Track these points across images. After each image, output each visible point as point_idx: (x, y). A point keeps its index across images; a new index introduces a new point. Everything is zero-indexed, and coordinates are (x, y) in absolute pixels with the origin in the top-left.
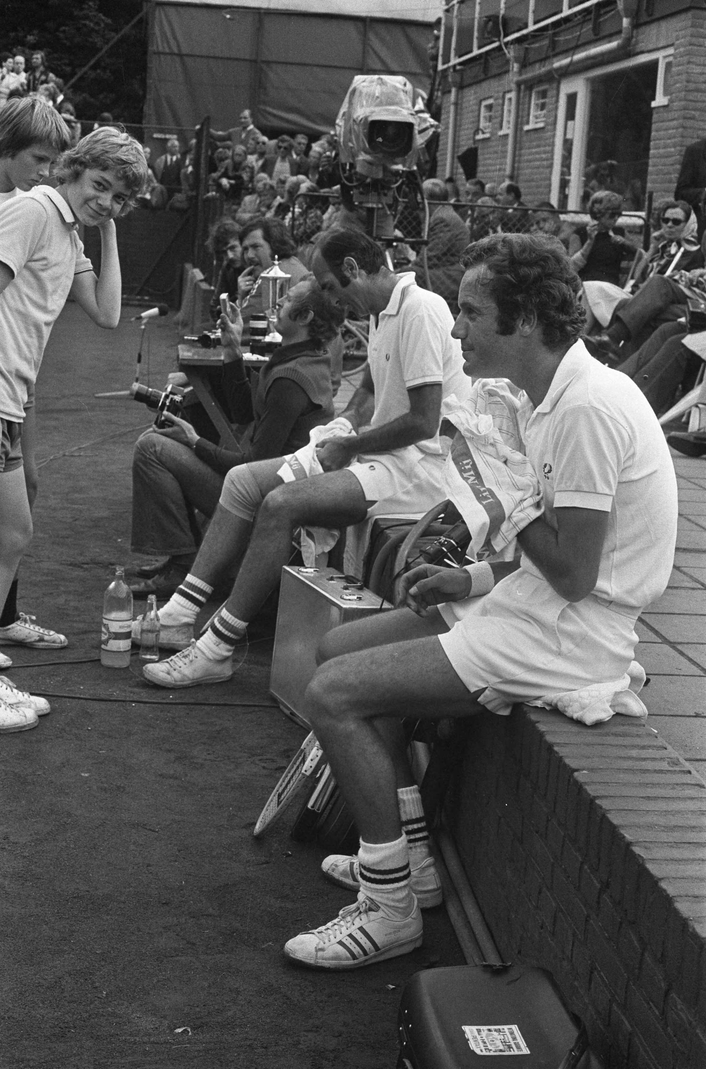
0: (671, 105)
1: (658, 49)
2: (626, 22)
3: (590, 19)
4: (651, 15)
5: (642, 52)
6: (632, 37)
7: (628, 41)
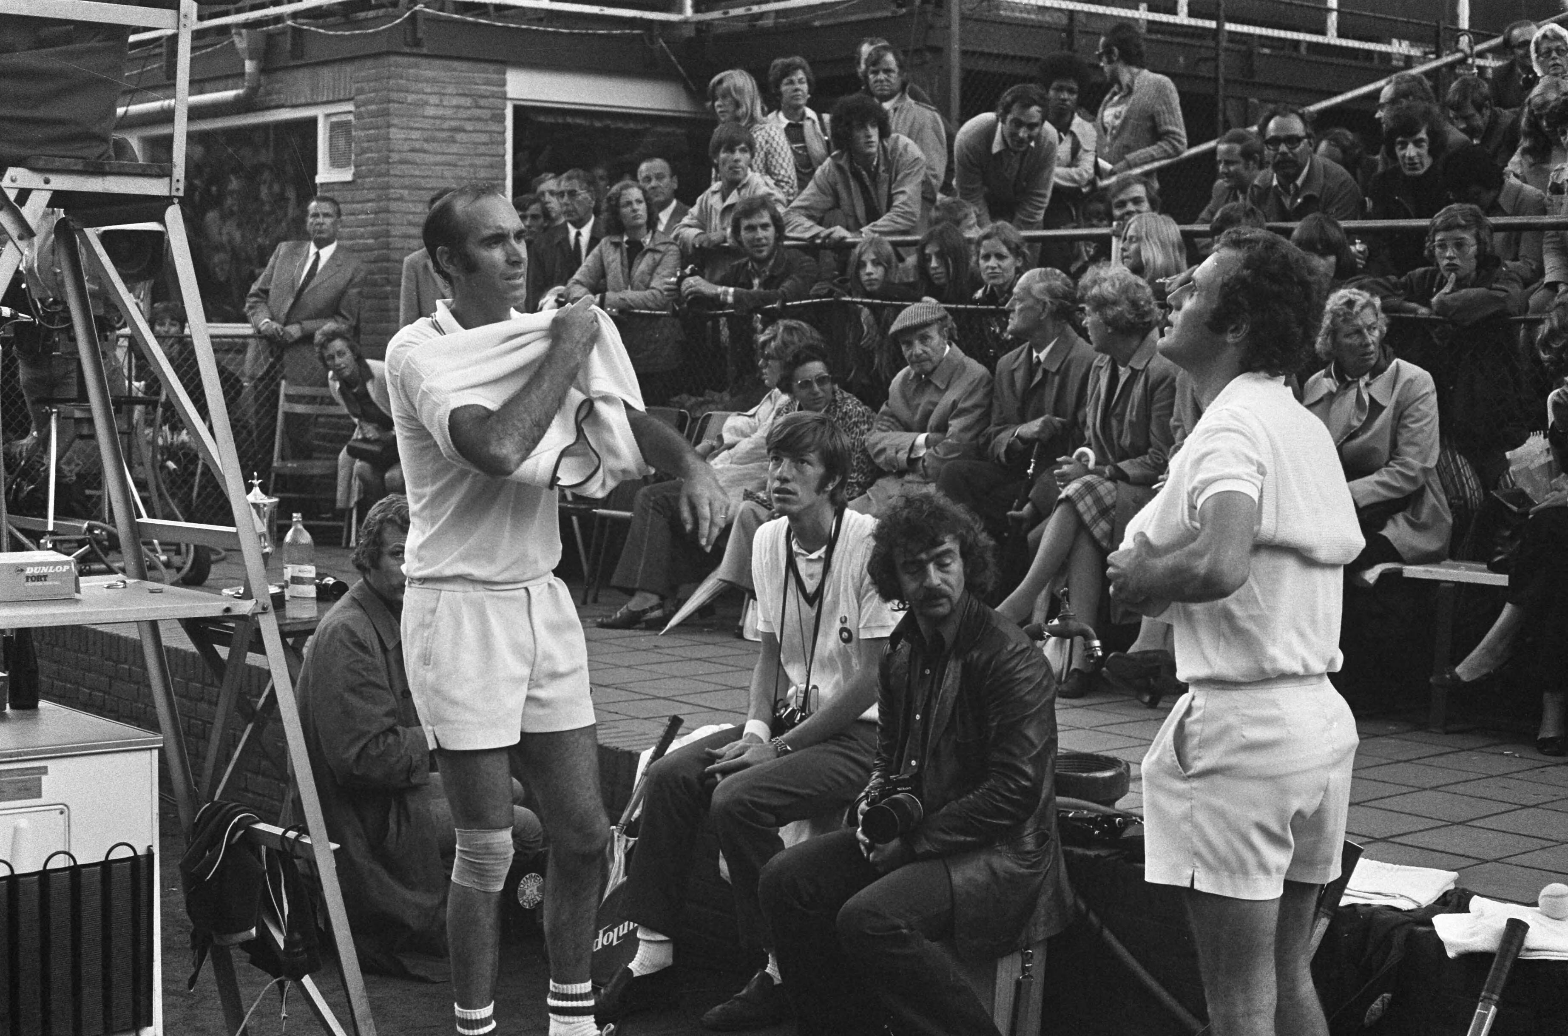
0: (359, 181)
1: (315, 104)
2: (249, 66)
3: (161, 54)
4: (301, 57)
5: (282, 106)
6: (259, 86)
7: (253, 91)
